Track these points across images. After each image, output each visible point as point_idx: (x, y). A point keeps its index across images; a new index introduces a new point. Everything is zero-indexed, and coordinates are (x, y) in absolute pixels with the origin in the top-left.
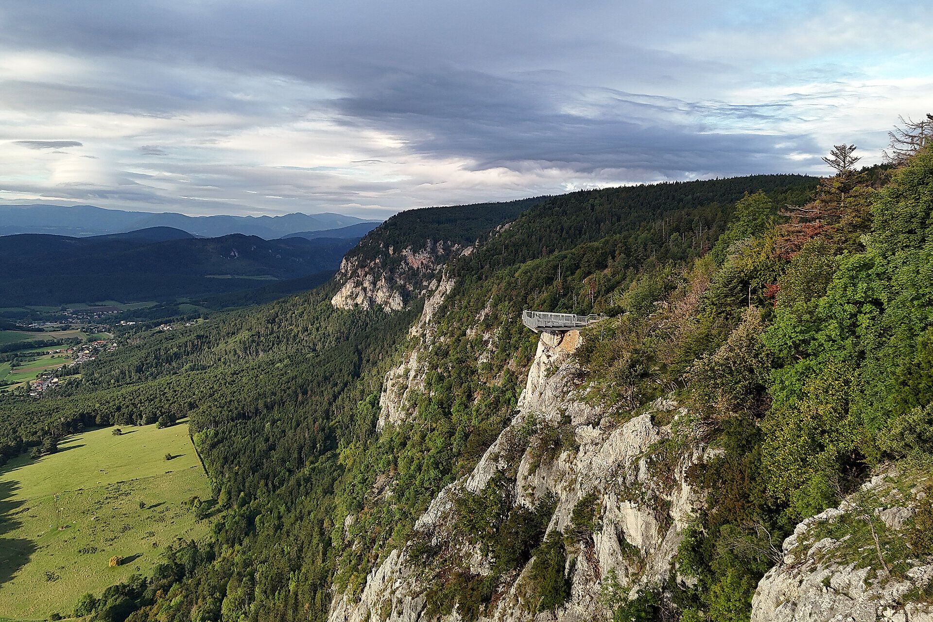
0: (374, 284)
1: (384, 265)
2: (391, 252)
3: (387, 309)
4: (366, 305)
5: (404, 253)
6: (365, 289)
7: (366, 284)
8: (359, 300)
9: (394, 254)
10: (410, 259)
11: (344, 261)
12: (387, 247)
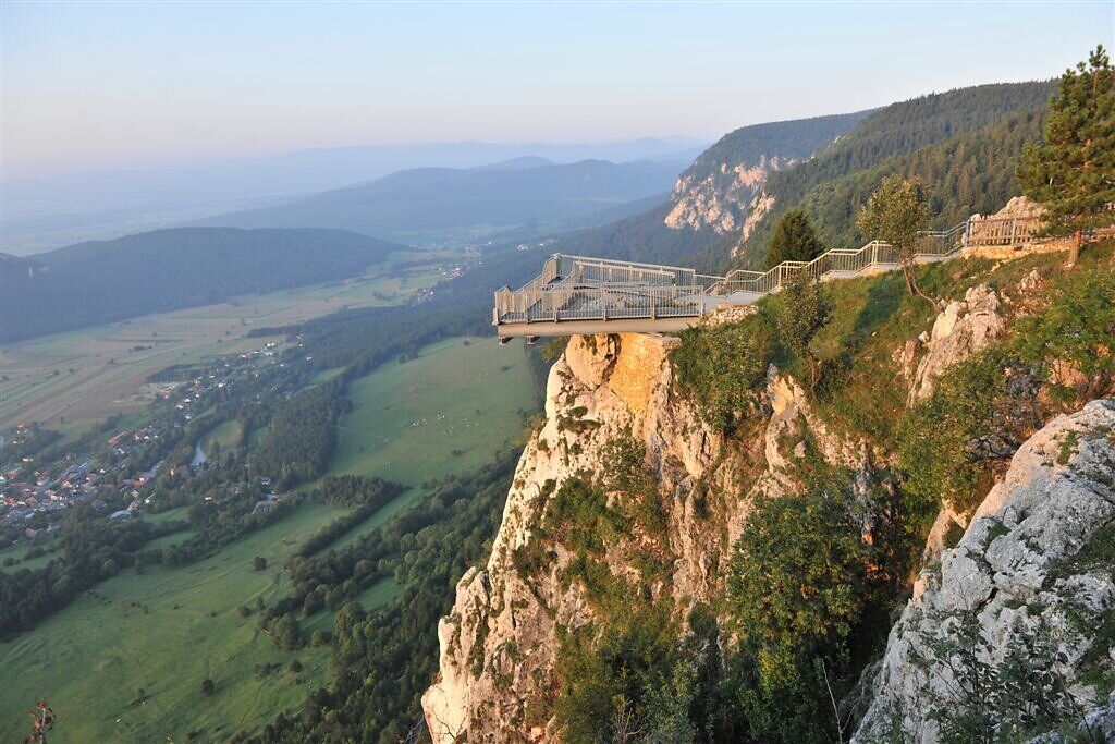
0: (706, 203)
1: (716, 182)
2: (723, 170)
3: (718, 229)
4: (697, 226)
5: (737, 169)
6: (696, 209)
7: (698, 204)
8: (690, 220)
9: (726, 170)
10: (743, 176)
11: (679, 181)
12: (720, 165)
